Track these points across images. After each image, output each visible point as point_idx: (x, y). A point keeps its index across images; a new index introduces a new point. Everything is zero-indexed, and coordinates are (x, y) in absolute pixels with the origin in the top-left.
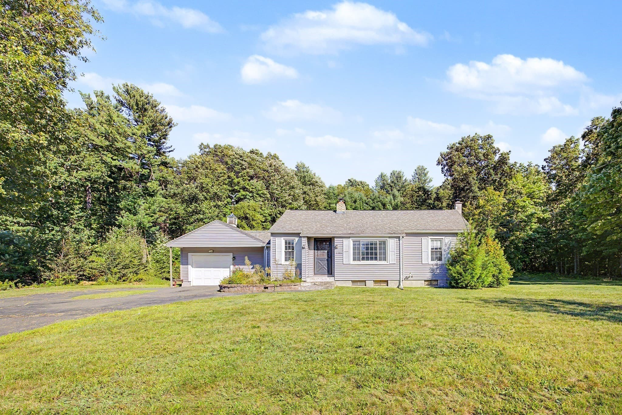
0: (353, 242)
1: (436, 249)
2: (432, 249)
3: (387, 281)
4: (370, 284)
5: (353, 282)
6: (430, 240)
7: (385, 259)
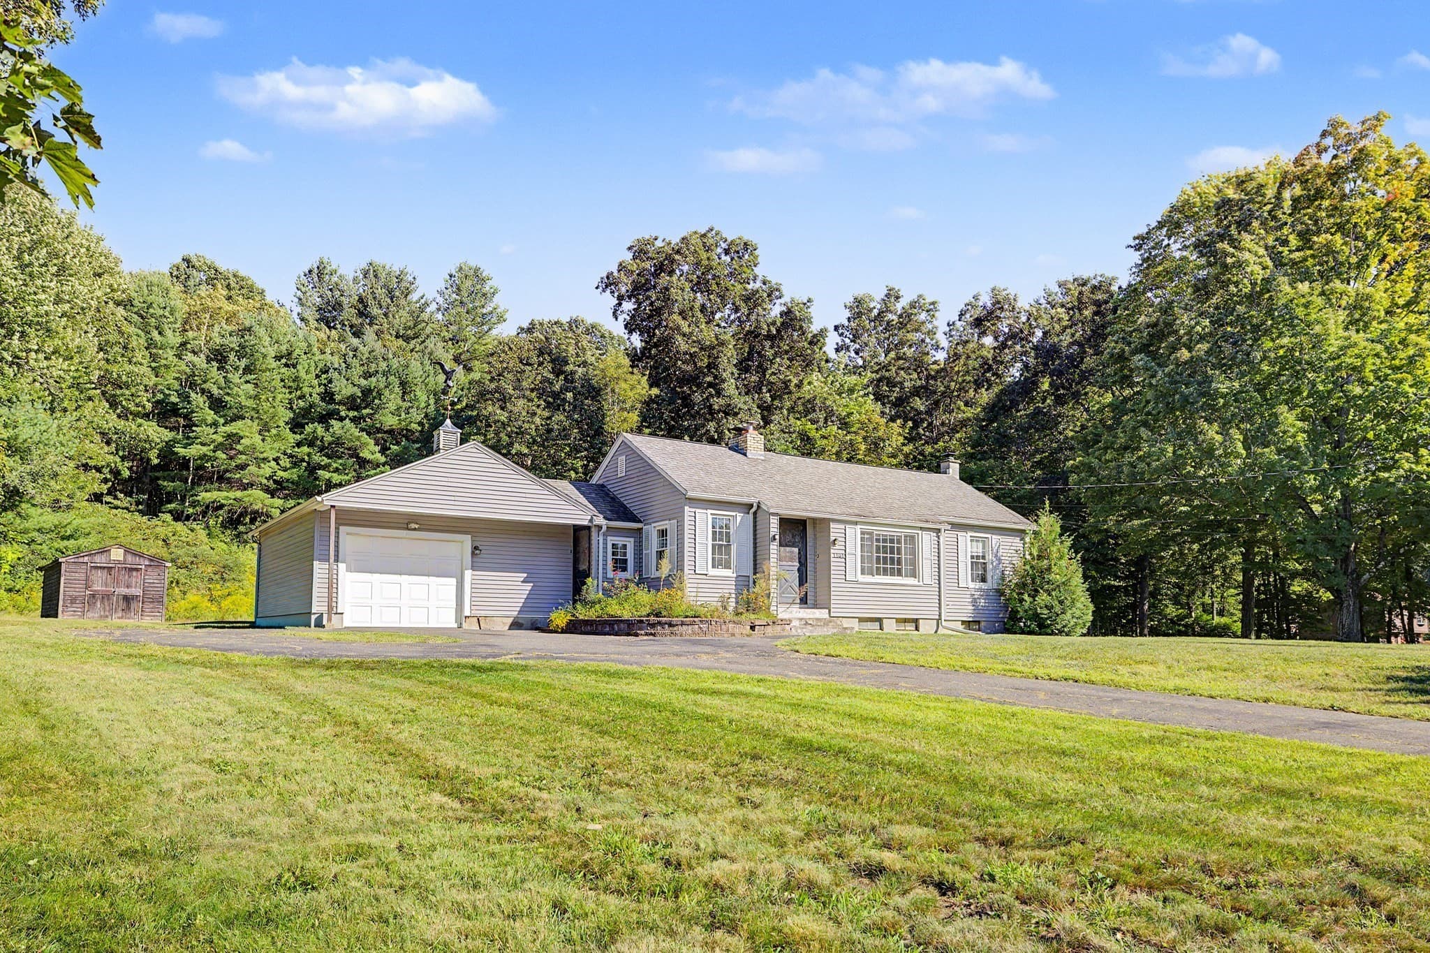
0: (862, 533)
1: (978, 557)
2: (972, 557)
3: (916, 621)
4: (890, 626)
5: (861, 620)
6: (969, 539)
7: (914, 574)
